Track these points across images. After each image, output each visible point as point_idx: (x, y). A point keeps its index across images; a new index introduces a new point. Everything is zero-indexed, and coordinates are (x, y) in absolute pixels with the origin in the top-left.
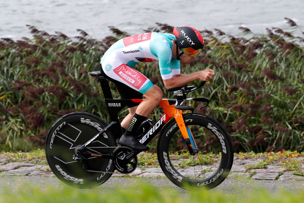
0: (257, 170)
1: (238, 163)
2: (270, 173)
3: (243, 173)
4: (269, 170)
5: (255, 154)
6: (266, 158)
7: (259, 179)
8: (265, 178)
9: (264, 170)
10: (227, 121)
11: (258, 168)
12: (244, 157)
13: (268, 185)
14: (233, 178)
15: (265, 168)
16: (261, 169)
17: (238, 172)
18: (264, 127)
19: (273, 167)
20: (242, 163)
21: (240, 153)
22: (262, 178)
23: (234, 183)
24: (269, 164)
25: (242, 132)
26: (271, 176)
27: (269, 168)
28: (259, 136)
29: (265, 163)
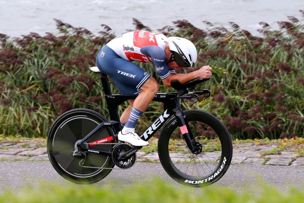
0: (272, 155)
1: (253, 149)
2: (283, 159)
3: (258, 159)
4: (283, 156)
5: (269, 140)
6: (280, 144)
7: (273, 165)
8: (279, 164)
9: (278, 156)
10: (243, 108)
11: (272, 154)
12: (259, 143)
13: (281, 171)
14: (248, 164)
15: (279, 154)
16: (275, 155)
17: (253, 157)
18: (278, 115)
19: (286, 153)
20: (257, 149)
21: (255, 139)
22: (276, 164)
23: (250, 168)
24: (283, 151)
25: (257, 119)
26: (284, 162)
27: (283, 154)
28: (273, 122)
29: (279, 149)
